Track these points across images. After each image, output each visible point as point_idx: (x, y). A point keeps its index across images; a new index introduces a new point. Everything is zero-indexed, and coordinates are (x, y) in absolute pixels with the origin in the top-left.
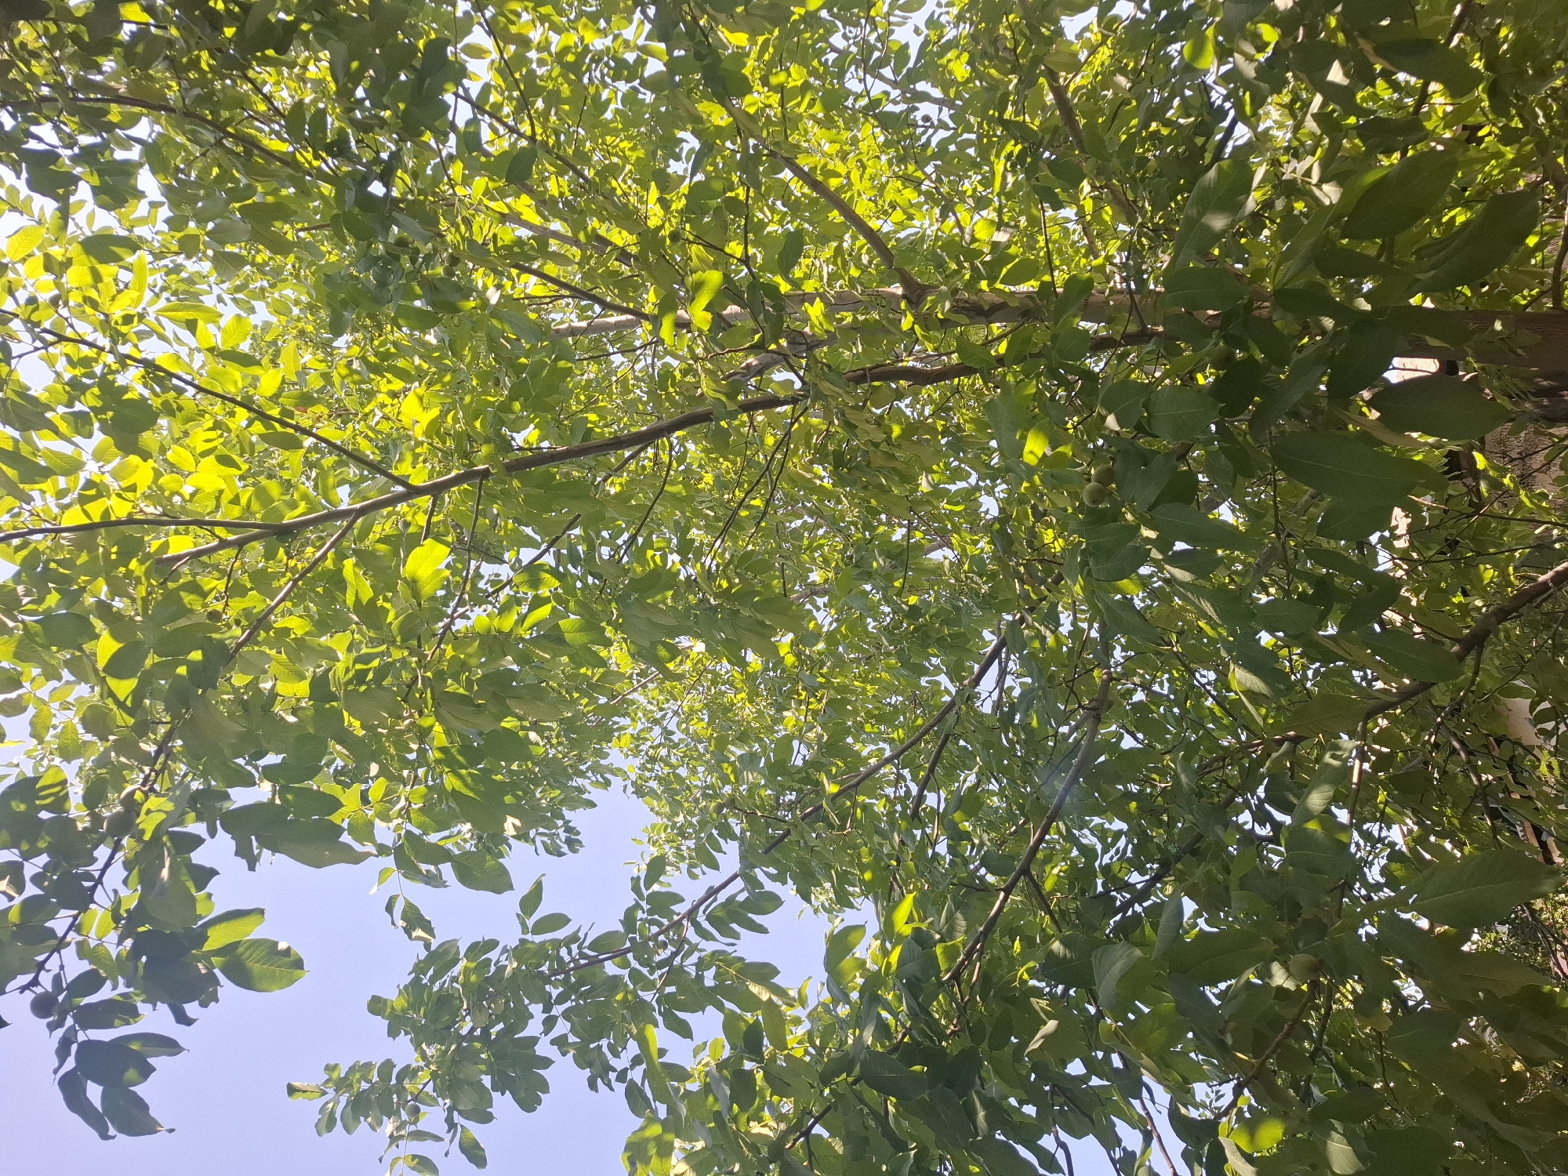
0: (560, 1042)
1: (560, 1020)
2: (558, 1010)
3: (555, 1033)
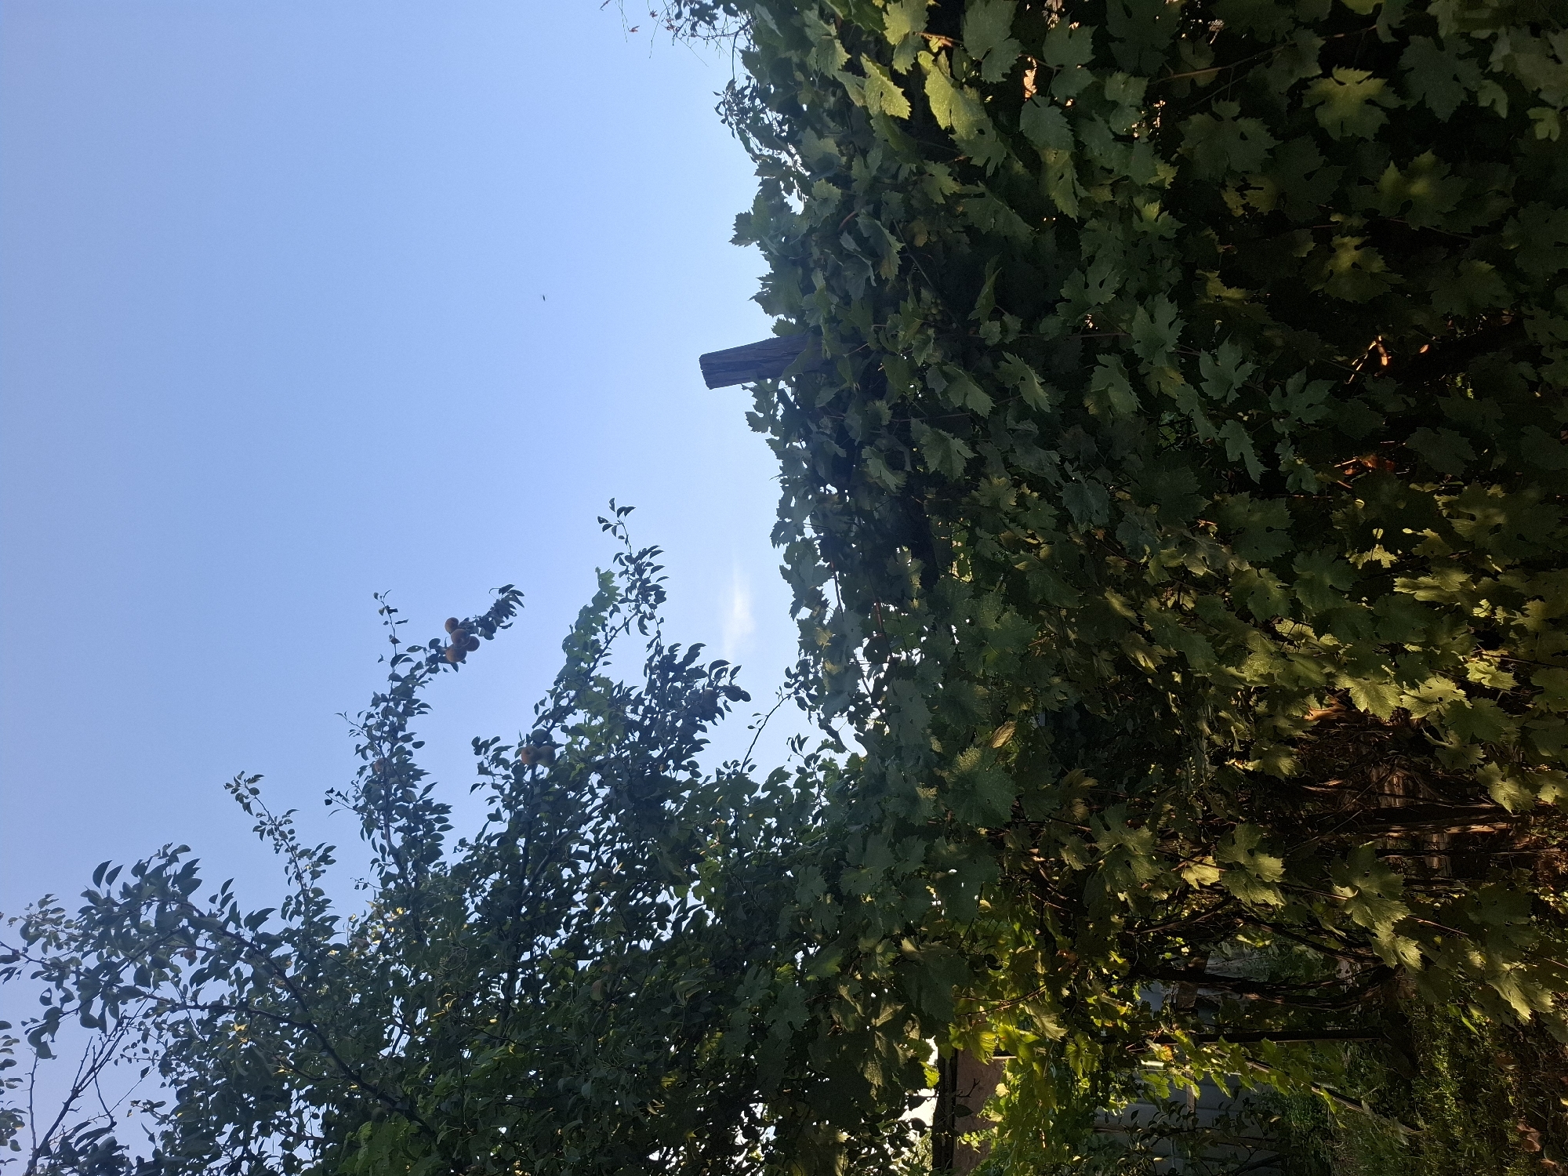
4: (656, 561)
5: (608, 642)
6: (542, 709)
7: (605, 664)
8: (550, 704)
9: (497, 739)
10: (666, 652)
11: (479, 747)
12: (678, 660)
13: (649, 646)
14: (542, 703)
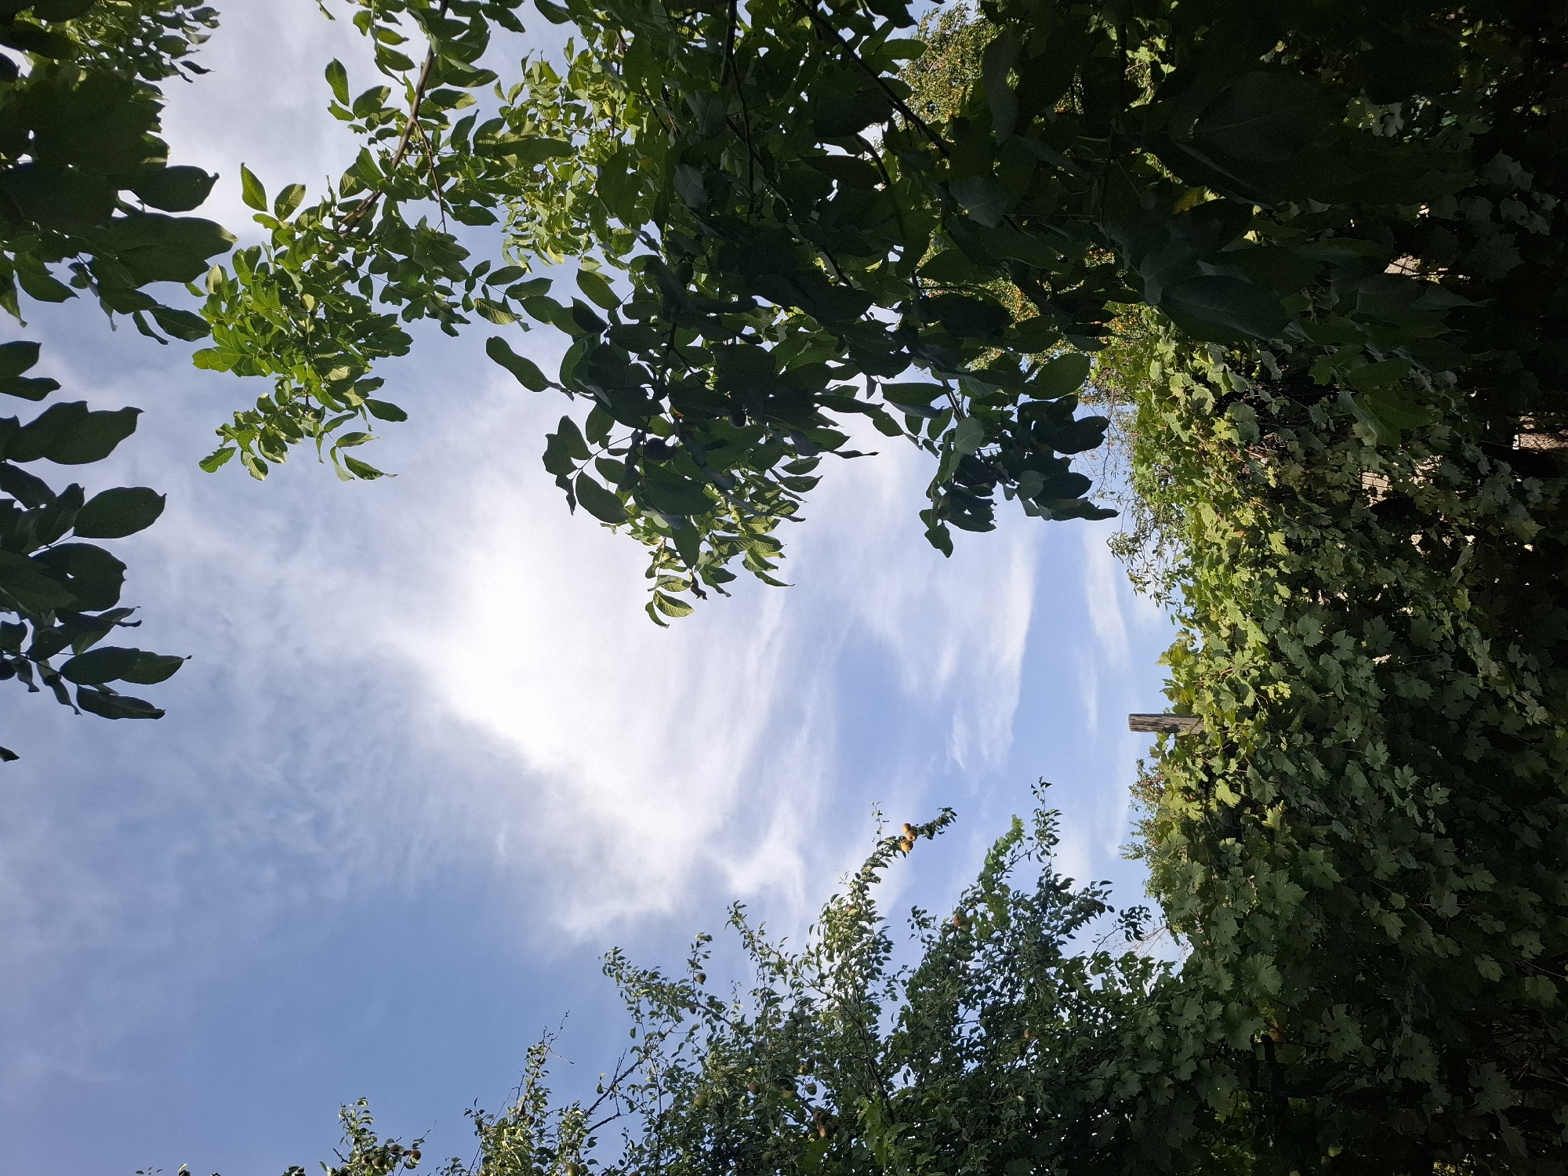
0: (387, 295)
1: (372, 276)
2: (363, 271)
3: (377, 291)
4: (1057, 819)
5: (1012, 863)
6: (965, 896)
7: (1007, 877)
8: (969, 895)
9: (925, 912)
10: (1052, 879)
11: (915, 912)
12: (1058, 884)
13: (1044, 870)
14: (965, 892)
